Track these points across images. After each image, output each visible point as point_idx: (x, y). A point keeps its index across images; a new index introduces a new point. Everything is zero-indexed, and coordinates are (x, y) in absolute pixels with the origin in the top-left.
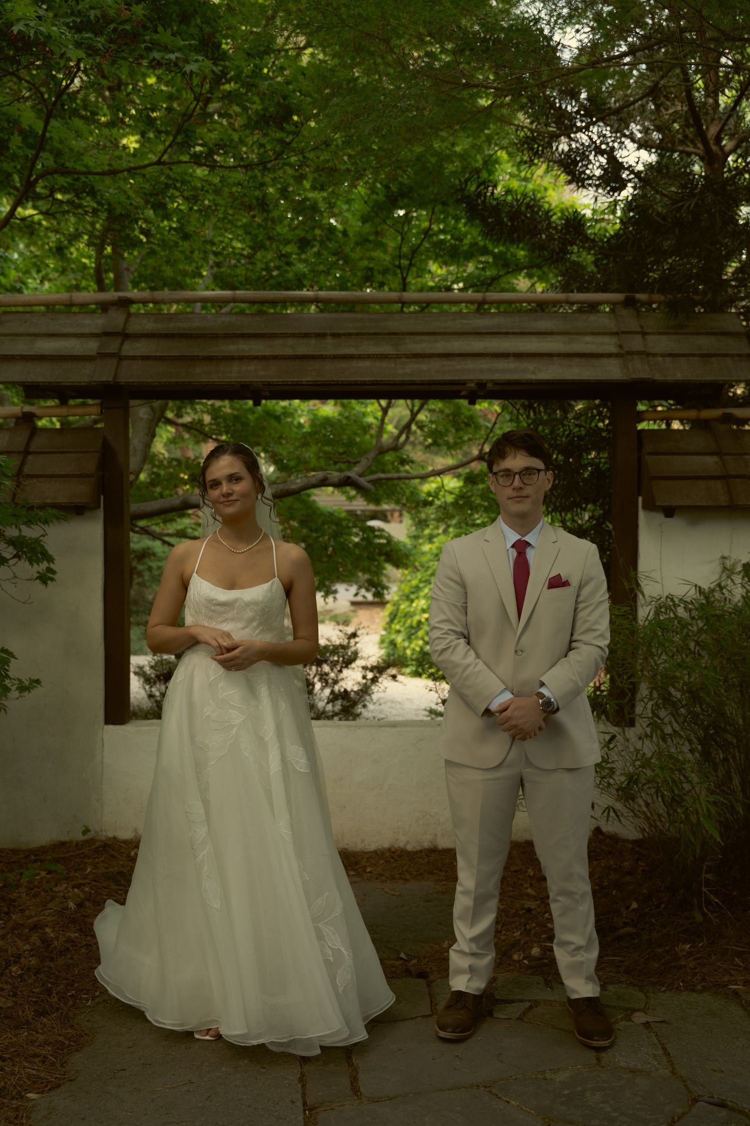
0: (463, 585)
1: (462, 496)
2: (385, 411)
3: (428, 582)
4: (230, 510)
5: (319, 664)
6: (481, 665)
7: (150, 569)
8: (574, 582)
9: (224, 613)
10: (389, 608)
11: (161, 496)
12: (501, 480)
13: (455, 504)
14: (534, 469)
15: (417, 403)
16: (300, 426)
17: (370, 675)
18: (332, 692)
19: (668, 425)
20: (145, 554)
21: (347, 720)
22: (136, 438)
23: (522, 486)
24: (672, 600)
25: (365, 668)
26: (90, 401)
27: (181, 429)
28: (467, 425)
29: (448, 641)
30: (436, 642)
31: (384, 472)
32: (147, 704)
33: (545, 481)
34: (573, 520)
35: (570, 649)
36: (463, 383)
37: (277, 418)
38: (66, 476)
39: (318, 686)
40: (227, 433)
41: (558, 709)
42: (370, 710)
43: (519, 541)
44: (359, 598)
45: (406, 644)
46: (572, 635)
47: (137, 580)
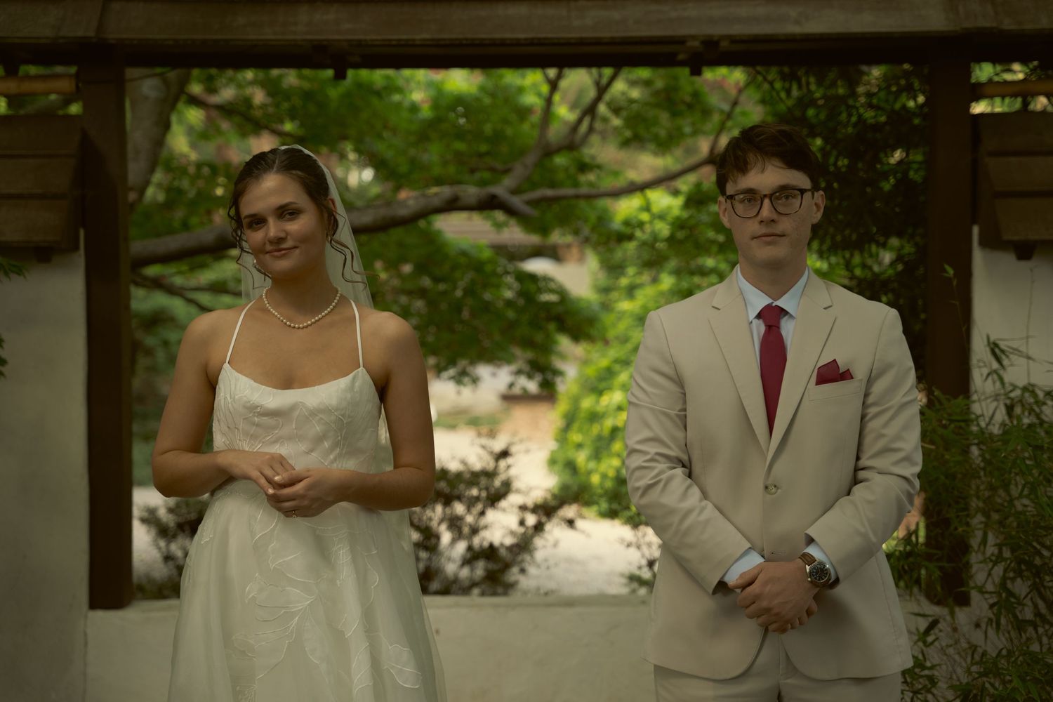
0: (679, 381)
1: (679, 224)
2: (554, 85)
3: (626, 363)
4: (283, 264)
5: (448, 501)
6: (710, 511)
7: (166, 343)
8: (860, 373)
9: (275, 428)
10: (563, 406)
11: (186, 226)
12: (740, 208)
13: (671, 240)
14: (794, 188)
15: (608, 72)
16: (414, 108)
17: (531, 520)
18: (470, 548)
19: (1025, 104)
20: (157, 320)
21: (494, 594)
22: (137, 131)
23: (775, 216)
24: (1033, 393)
25: (523, 508)
26: (59, 69)
27: (214, 113)
28: (690, 106)
29: (656, 471)
30: (637, 474)
31: (553, 185)
32: (162, 572)
33: (811, 208)
34: (864, 266)
35: (856, 481)
36: (681, 41)
37: (378, 94)
38: (20, 196)
39: (446, 537)
40: (293, 118)
41: (837, 581)
42: (531, 578)
43: (768, 308)
44: (517, 390)
45: (592, 465)
46: (858, 458)
47: (142, 362)
